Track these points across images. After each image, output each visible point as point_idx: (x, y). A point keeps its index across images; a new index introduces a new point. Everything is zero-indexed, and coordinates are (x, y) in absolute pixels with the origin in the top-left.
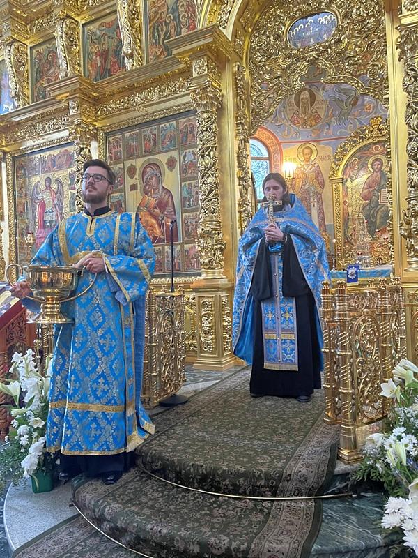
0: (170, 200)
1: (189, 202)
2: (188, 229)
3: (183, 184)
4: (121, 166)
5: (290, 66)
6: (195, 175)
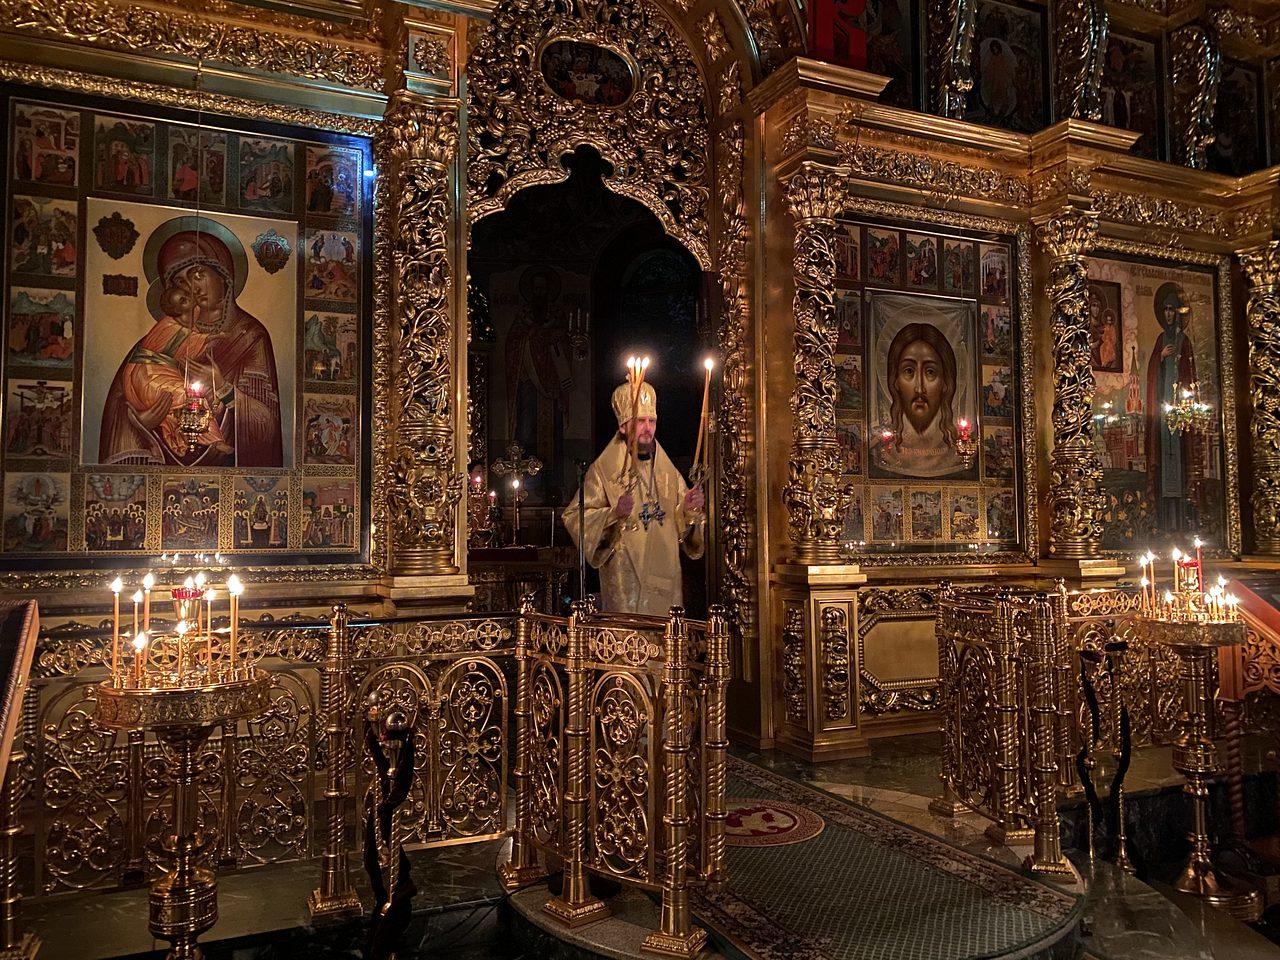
0: (260, 348)
1: (327, 363)
2: (318, 437)
3: (308, 315)
4: (71, 207)
5: (546, 127)
6: (349, 300)
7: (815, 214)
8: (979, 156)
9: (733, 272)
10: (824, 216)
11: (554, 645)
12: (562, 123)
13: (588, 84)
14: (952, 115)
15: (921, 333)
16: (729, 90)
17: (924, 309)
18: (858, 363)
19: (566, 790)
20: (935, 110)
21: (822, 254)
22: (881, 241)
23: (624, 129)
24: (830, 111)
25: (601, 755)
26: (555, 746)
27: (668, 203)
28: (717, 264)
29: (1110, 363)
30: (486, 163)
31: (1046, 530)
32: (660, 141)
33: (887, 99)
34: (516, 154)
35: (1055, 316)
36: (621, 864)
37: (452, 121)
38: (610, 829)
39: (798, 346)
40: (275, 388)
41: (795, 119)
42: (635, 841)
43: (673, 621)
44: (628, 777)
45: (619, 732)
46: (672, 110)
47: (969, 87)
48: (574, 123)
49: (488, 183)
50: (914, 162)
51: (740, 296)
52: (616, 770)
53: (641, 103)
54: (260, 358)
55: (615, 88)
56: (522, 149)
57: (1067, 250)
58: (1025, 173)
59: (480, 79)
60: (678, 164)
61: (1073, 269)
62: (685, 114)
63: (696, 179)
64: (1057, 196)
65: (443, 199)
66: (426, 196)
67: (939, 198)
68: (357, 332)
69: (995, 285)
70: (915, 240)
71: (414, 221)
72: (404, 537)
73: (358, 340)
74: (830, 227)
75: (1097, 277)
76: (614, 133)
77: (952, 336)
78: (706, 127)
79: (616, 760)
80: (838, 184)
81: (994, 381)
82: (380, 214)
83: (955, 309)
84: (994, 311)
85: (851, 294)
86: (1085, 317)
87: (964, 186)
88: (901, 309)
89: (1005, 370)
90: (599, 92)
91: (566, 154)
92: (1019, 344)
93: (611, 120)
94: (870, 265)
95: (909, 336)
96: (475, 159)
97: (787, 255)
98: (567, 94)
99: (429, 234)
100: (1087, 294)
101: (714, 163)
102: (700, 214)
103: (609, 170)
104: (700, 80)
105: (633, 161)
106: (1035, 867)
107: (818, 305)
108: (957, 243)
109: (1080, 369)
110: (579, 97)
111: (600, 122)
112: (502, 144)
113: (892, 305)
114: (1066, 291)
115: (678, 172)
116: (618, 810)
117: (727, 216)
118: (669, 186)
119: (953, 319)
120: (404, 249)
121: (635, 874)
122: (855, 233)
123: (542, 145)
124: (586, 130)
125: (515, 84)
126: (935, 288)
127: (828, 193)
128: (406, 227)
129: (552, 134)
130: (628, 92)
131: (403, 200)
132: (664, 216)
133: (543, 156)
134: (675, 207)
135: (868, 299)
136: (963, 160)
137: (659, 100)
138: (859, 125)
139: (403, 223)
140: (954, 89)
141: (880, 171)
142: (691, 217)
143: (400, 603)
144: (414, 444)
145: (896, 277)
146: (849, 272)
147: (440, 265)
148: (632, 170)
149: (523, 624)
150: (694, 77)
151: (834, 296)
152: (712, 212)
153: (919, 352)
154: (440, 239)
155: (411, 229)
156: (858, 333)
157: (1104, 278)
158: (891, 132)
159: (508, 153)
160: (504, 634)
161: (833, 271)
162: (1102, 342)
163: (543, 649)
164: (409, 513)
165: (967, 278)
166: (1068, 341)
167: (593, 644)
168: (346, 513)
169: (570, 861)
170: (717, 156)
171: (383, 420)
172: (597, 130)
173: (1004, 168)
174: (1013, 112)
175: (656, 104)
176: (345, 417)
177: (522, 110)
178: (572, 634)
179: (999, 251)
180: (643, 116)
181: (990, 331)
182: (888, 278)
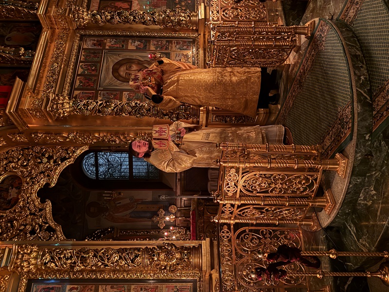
5: (29, 210)
6: (93, 288)
7: (68, 107)
8: (50, 47)
9: (89, 138)
10: (69, 103)
11: (230, 209)
12: (28, 203)
13: (13, 193)
14: (33, 56)
15: (115, 70)
16: (18, 138)
17: (107, 69)
18: (126, 93)
19: (284, 205)
20: (31, 62)
21: (84, 105)
22: (80, 83)
23: (32, 178)
24: (29, 100)
25: (271, 191)
26: (268, 209)
27: (61, 162)
28: (86, 144)
29: (128, 5)
30: (42, 233)
31: (188, 30)
32: (37, 165)
33: (25, 79)
34: (39, 221)
35: (111, 23)
36: (312, 185)
37: (23, 248)
38: (298, 189)
39: (118, 114)
41: (31, 114)
42: (303, 179)
43: (222, 163)
44: (280, 181)
45: (263, 185)
46: (25, 160)
47: (23, 49)
48: (28, 198)
49: (50, 232)
50: (51, 70)
51: (99, 135)
52: (277, 186)
53: (22, 172)
55: (15, 181)
56: (37, 218)
57: (86, 17)
58: (57, 31)
59: (8, 235)
60: (47, 158)
61: (94, 15)
62: (27, 155)
63: (53, 151)
64: (66, 20)
65: (54, 251)
66: (52, 258)
67: (65, 62)
68: (106, 285)
69: (98, 43)
70: (80, 71)
71: (62, 263)
72: (187, 266)
73: (109, 285)
74: (74, 101)
75: (97, 8)
76: (33, 182)
77: (117, 59)
78: (33, 147)
79: (273, 186)
80: (57, 98)
81: (134, 45)
82: (59, 276)
83: (107, 58)
84: (108, 44)
85: (100, 95)
86: (111, 12)
87: (61, 53)
88: (106, 77)
89: (130, 41)
90: (16, 188)
91: (40, 201)
92: (121, 36)
93: (28, 183)
94: (89, 87)
95: (116, 74)
96: (40, 237)
97: (84, 118)
98: (16, 201)
99: (68, 257)
100: (103, 11)
101: (47, 144)
102: (67, 150)
103: (48, 184)
104: (14, 149)
105: (44, 175)
106: (309, 35)
107: (104, 107)
108: (82, 56)
109: (130, 15)
110: (18, 196)
111: (28, 188)
112: (35, 226)
113: (105, 79)
114: (101, 18)
115: (50, 158)
116: (292, 186)
117: (68, 140)
118: (55, 162)
119: (111, 59)
120: (74, 266)
121: (316, 180)
122: (76, 92)
123: (36, 211)
124: (31, 193)
125: (11, 221)
126: (99, 64)
127: (60, 102)
128: (65, 266)
129: (32, 206)
130: (17, 177)
131: (54, 267)
132: (67, 163)
133: (41, 210)
134: (63, 159)
135: (102, 89)
136: (51, 52)
137: (21, 165)
138: (35, 90)
139: (63, 267)
140: (23, 55)
141: (53, 82)
142: (68, 153)
143: (212, 267)
144: (151, 263)
145: (94, 78)
146: (92, 95)
147: (81, 252)
148: (48, 176)
149: (222, 221)
150: (13, 151)
151: (100, 101)
152: (66, 146)
153: (122, 71)
154: (70, 252)
155: (65, 264)
156: (115, 93)
157: (98, 5)
158: (38, 78)
159: (39, 224)
160: (225, 229)
161: (90, 101)
162: (121, 7)
163: (231, 213)
164: (178, 264)
165: (96, 53)
166: (120, 18)
167: (230, 194)
168: (177, 289)
169: (311, 204)
170: (44, 143)
171: (141, 274)
172: (31, 189)
173: (55, 38)
174: (34, 34)
175: (22, 166)
176: (140, 290)
177: (22, 219)
178: (226, 202)
179: (86, 41)
180: (27, 171)
181: (116, 46)
182: (94, 81)
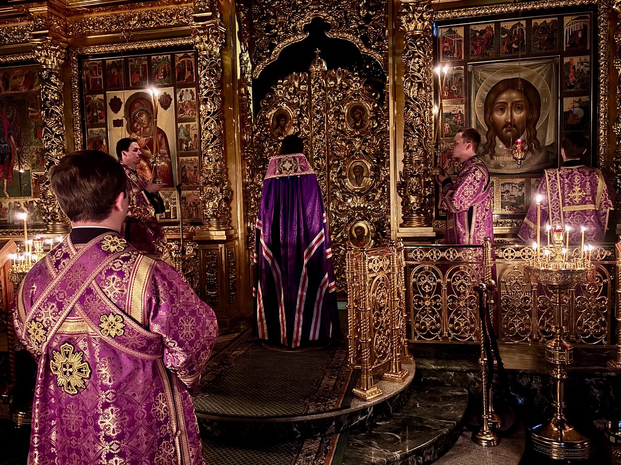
0: (164, 140)
1: (187, 144)
4: (101, 96)
5: (294, 14)
6: (194, 116)
12: (303, 9)
15: (510, 85)
17: (515, 69)
18: (462, 110)
22: (480, 32)
27: (361, 37)
30: (267, 39)
40: (170, 157)
48: (308, 8)
49: (269, 49)
54: (164, 145)
56: (284, 28)
60: (368, 14)
63: (377, 20)
68: (197, 129)
69: (577, 42)
70: (507, 25)
73: (198, 133)
76: (330, 7)
77: (538, 83)
81: (574, 107)
83: (540, 65)
85: (457, 69)
88: (496, 72)
89: (584, 99)
91: (306, 25)
92: (597, 79)
94: (471, 48)
95: (502, 87)
96: (262, 39)
102: (379, 39)
103: (328, 27)
105: (341, 19)
108: (543, 20)
112: (275, 28)
113: (492, 71)
115: (367, 18)
118: (361, 28)
119: (538, 71)
122: (460, 31)
123: (293, 23)
126: (523, 53)
129: (298, 16)
132: (359, 45)
133: (294, 29)
134: (365, 40)
135: (469, 69)
142: (374, 42)
145: (492, 52)
153: (509, 96)
156: (462, 91)
159: (278, 32)
165: (552, 42)
168: (197, 205)
179: (581, 18)
182: (486, 54)
